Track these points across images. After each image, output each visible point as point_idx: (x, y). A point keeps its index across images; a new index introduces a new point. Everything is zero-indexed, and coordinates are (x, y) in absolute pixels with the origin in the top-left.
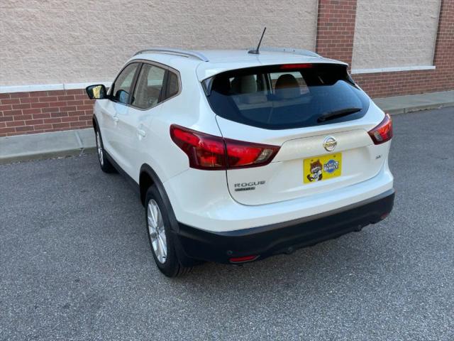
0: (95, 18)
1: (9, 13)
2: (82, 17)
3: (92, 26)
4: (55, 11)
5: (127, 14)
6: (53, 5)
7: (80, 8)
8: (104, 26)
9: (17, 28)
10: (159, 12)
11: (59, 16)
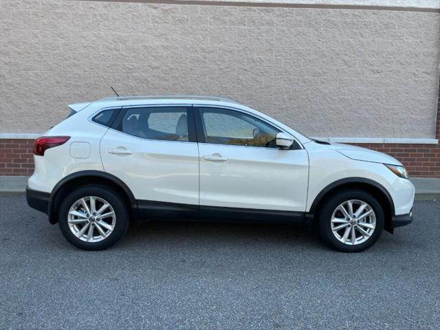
0: (195, 81)
1: (128, 77)
2: (184, 80)
3: (191, 88)
4: (163, 76)
5: (223, 77)
6: (162, 71)
7: (183, 73)
8: (201, 88)
9: (132, 88)
10: (253, 75)
11: (166, 80)
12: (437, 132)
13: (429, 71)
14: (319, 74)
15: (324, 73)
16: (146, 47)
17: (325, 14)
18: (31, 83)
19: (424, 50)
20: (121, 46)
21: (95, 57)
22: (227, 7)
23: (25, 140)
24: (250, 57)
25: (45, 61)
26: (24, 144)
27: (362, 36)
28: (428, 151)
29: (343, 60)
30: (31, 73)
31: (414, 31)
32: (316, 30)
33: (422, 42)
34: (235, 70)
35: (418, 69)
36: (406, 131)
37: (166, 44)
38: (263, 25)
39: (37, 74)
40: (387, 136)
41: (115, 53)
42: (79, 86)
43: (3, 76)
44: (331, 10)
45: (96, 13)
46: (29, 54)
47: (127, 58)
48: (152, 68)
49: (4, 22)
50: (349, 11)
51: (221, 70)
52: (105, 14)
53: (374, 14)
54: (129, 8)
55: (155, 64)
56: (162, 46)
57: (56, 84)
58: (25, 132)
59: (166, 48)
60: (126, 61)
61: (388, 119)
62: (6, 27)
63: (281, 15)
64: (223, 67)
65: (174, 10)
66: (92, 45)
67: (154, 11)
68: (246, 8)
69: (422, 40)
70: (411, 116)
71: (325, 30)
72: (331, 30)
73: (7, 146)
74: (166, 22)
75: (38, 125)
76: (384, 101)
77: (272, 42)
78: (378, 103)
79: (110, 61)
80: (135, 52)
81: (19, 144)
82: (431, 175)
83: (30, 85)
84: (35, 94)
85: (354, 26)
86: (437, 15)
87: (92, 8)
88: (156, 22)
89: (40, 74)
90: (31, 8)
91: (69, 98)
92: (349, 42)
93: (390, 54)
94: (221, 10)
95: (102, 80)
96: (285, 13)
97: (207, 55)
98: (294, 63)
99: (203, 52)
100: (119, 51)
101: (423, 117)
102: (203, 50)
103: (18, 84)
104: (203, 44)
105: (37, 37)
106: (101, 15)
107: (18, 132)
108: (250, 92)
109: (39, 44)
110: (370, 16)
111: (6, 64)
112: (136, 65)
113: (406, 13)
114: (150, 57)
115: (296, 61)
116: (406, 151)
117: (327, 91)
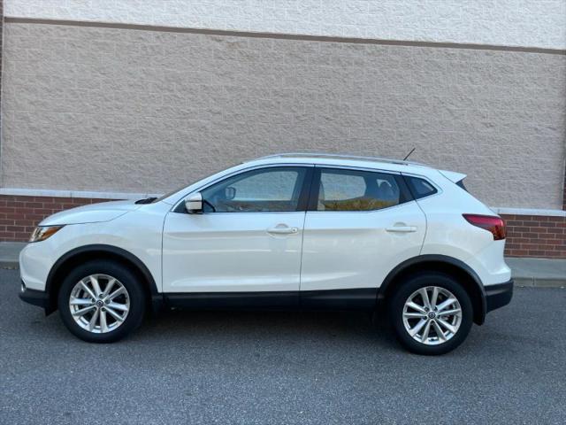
0: (265, 131)
1: (182, 124)
2: (251, 129)
3: (259, 139)
4: (227, 123)
5: (299, 127)
6: (225, 117)
7: (251, 120)
8: (272, 139)
9: (187, 138)
10: (336, 125)
11: (229, 129)
12: (565, 202)
13: (555, 126)
14: (419, 126)
15: (425, 125)
16: (206, 88)
17: (427, 54)
18: (61, 127)
19: (549, 100)
20: (174, 86)
21: (143, 99)
22: (306, 42)
23: (51, 198)
24: (332, 102)
25: (81, 101)
26: (48, 203)
27: (472, 82)
28: (553, 225)
29: (448, 110)
30: (62, 115)
31: (536, 76)
32: (415, 72)
33: (546, 90)
34: (314, 118)
35: (541, 123)
36: (526, 199)
37: (230, 85)
38: (350, 64)
39: (70, 117)
40: (502, 205)
41: (168, 93)
42: (122, 133)
43: (28, 118)
44: (433, 49)
45: (146, 44)
46: (61, 91)
47: (182, 101)
48: (213, 113)
49: (32, 52)
50: (457, 51)
51: (297, 117)
52: (157, 46)
53: (487, 54)
54: (188, 39)
55: (216, 109)
56: (226, 87)
57: (93, 130)
58: (52, 189)
59: (230, 89)
60: (181, 103)
61: (504, 184)
62: (34, 58)
63: (373, 53)
64: (300, 114)
65: (243, 44)
66: (140, 84)
67: (218, 44)
68: (329, 43)
69: (546, 88)
70: (533, 181)
71: (427, 73)
72: (433, 73)
73: (27, 204)
74: (231, 58)
75: (68, 180)
76: (499, 162)
77: (361, 86)
78: (491, 164)
79: (161, 103)
80: (192, 93)
81: (43, 203)
82: (557, 255)
83: (60, 130)
84: (67, 142)
85: (462, 70)
86: (564, 58)
87: (141, 38)
88: (220, 58)
89: (74, 117)
90: (65, 36)
91: (108, 147)
92: (455, 87)
93: (506, 104)
94: (300, 45)
95: (150, 126)
96: (378, 51)
97: (281, 100)
98: (388, 111)
99: (276, 95)
100: (172, 91)
101: (548, 183)
102: (276, 94)
103: (45, 128)
104: (276, 86)
105: (72, 72)
106: (152, 48)
107: (41, 188)
108: (332, 146)
109: (74, 80)
110: (482, 58)
111: (32, 103)
112: (192, 109)
113: (527, 54)
114: (211, 101)
115: (390, 109)
116: (526, 224)
117: (428, 147)
